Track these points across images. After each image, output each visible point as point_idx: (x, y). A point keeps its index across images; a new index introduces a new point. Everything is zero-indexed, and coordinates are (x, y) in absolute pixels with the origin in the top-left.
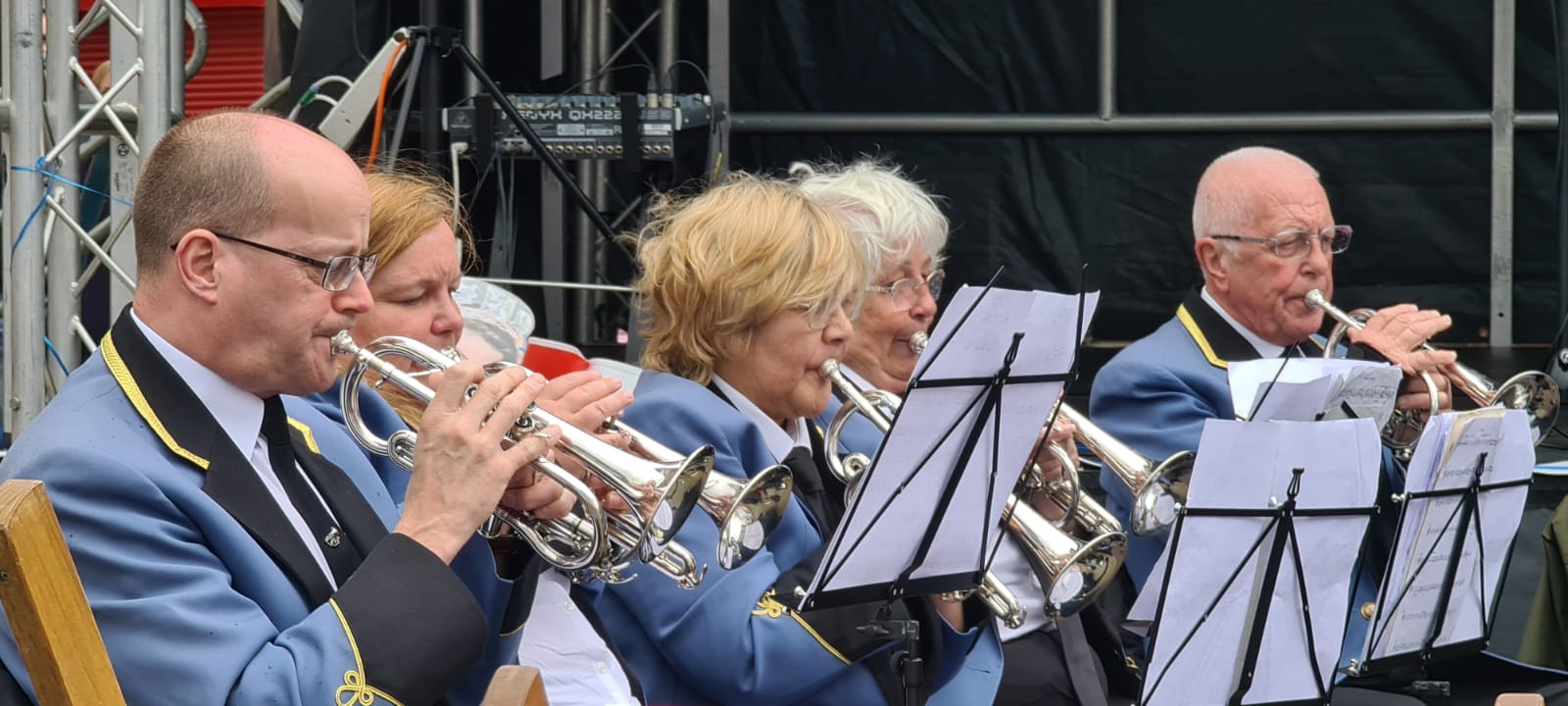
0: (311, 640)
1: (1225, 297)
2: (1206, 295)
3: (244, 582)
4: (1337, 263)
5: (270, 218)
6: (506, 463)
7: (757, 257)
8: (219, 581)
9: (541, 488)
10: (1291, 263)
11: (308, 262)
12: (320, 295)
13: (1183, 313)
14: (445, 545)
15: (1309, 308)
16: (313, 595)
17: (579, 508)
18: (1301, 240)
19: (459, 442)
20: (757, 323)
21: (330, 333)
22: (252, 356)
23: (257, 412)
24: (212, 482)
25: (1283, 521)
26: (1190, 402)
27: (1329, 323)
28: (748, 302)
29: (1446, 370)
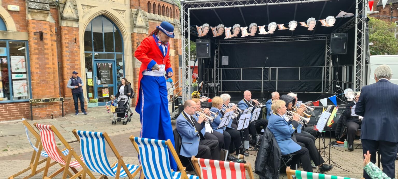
0: (193, 129)
1: (245, 98)
2: (244, 98)
3: (189, 126)
4: (251, 97)
5: (191, 105)
6: (204, 119)
7: (218, 101)
8: (188, 125)
9: (206, 119)
10: (249, 97)
11: (193, 108)
12: (194, 110)
13: (243, 99)
14: (200, 123)
15: (250, 99)
16: (193, 126)
17: (208, 120)
18: (250, 95)
19: (201, 118)
20: (218, 104)
21: (194, 111)
22: (190, 113)
23: (190, 116)
24: (188, 120)
25: (245, 119)
26: (244, 104)
27: (251, 100)
28: (218, 103)
29: (257, 102)
